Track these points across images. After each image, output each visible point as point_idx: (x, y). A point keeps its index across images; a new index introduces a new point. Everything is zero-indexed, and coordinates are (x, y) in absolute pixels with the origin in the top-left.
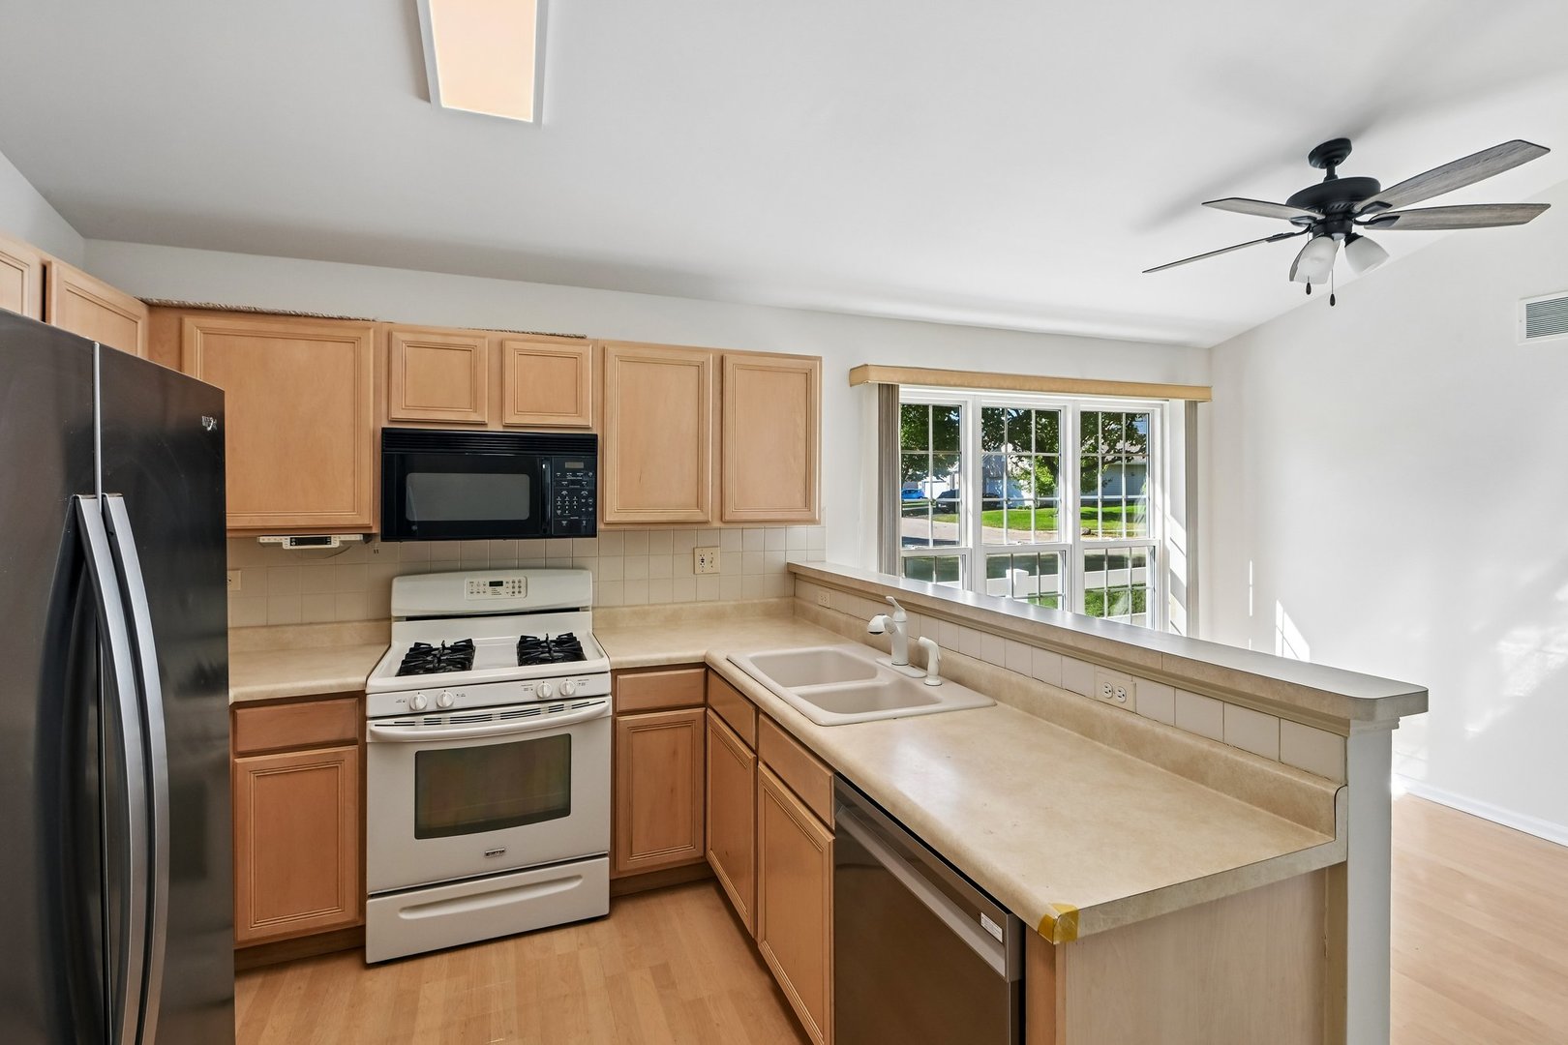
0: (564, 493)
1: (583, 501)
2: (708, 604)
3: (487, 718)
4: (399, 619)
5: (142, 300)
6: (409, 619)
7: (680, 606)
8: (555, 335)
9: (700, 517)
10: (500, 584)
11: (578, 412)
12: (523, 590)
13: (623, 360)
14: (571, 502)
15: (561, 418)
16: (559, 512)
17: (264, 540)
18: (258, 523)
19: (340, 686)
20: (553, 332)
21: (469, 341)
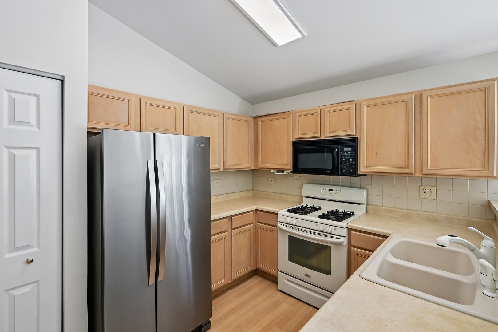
0: (344, 160)
1: (351, 163)
2: (428, 213)
3: (305, 231)
4: (305, 197)
5: (252, 117)
6: (307, 197)
7: (411, 211)
8: (342, 103)
9: (407, 171)
10: (332, 190)
11: (350, 130)
12: (339, 193)
13: (368, 106)
14: (346, 163)
15: (344, 133)
16: (342, 167)
17: (272, 171)
18: (270, 167)
19: (275, 211)
20: (341, 102)
21: (315, 111)
